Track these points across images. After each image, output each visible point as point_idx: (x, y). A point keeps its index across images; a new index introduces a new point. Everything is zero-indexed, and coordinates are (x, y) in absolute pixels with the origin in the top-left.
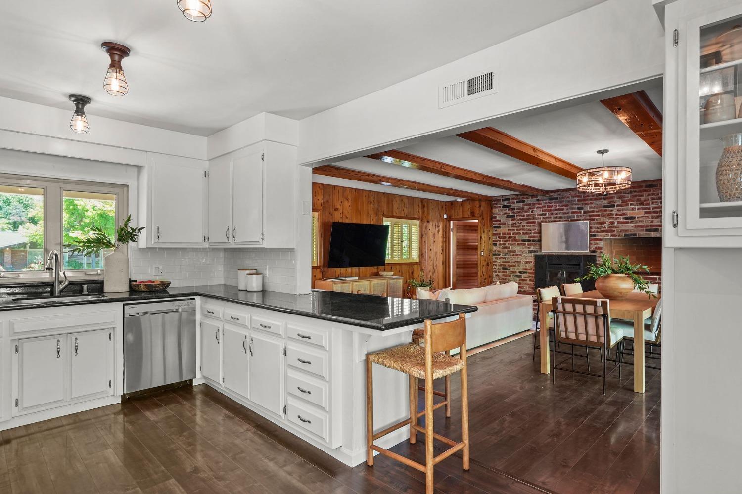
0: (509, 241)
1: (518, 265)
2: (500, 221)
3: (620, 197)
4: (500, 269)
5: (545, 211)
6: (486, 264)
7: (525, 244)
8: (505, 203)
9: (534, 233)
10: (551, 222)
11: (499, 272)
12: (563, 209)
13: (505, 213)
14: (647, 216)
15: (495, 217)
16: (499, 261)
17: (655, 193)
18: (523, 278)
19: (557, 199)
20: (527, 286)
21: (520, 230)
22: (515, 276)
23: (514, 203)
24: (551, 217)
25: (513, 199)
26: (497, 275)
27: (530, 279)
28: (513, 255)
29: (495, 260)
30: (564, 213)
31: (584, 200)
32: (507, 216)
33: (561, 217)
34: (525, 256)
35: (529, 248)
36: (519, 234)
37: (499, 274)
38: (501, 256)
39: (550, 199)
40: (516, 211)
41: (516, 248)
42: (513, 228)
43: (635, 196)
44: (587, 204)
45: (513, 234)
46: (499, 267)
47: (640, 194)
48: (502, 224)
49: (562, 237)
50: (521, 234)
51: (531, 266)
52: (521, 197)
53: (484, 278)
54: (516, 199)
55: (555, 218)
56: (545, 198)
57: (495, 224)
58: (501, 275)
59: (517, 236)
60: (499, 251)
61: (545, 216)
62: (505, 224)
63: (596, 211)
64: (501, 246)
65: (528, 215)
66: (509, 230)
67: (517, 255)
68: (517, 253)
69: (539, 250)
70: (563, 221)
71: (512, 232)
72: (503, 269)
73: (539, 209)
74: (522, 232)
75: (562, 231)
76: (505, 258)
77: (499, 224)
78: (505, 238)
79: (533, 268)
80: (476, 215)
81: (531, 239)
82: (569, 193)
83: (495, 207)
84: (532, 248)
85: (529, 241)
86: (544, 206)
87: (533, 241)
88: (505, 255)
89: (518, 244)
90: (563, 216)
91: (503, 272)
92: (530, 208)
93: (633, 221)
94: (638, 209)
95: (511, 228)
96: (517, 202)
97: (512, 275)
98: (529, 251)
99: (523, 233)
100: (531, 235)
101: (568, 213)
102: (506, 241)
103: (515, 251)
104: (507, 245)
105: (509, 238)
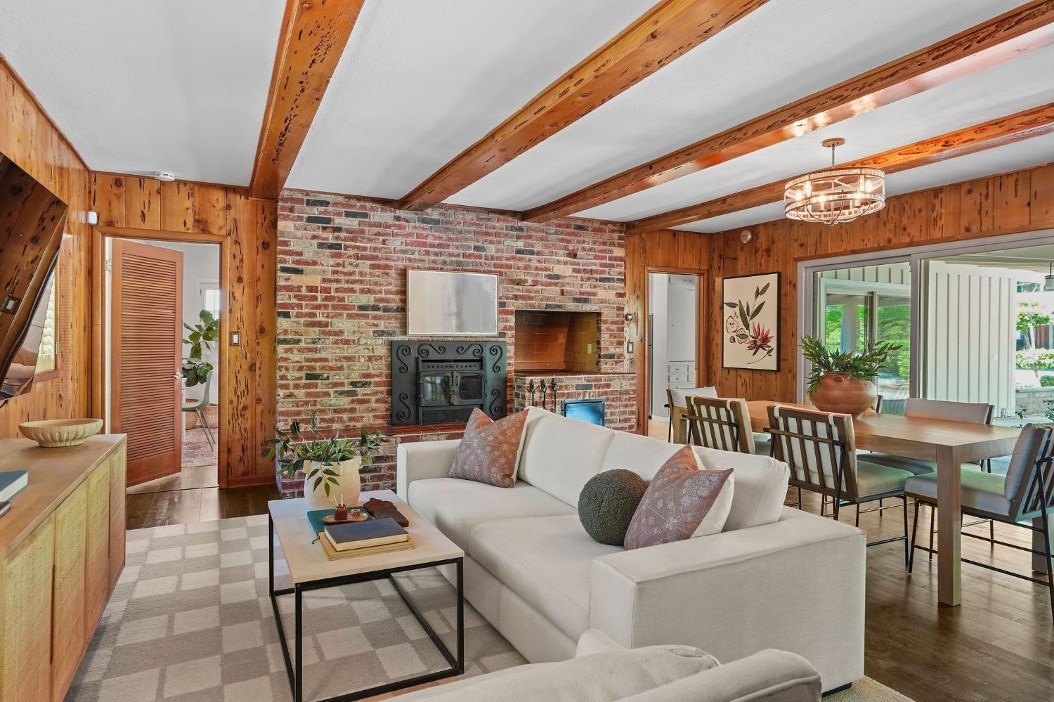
0: (326, 307)
1: (349, 367)
2: (300, 254)
3: (542, 239)
4: (300, 378)
5: (412, 244)
6: (245, 366)
7: (366, 317)
8: (316, 211)
9: (388, 292)
10: (425, 269)
11: (297, 386)
12: (448, 247)
13: (314, 237)
14: (576, 277)
15: (286, 243)
16: (296, 357)
17: (585, 239)
18: (359, 397)
19: (436, 222)
20: (371, 415)
21: (354, 282)
22: (341, 393)
23: (339, 214)
24: (424, 261)
25: (336, 204)
26: (290, 395)
27: (379, 396)
28: (336, 342)
29: (285, 355)
30: (450, 255)
31: (488, 234)
32: (321, 246)
33: (445, 263)
34: (366, 344)
35: (376, 325)
36: (352, 291)
37: (296, 392)
38: (302, 345)
39: (424, 221)
40: (343, 235)
41: (343, 324)
42: (336, 277)
43: (562, 240)
44: (491, 242)
45: (337, 290)
46: (297, 374)
47: (568, 238)
48: (307, 263)
49: (449, 304)
50: (355, 292)
51: (380, 368)
52: (359, 204)
53: (240, 407)
54: (344, 205)
55: (434, 262)
56: (413, 215)
57: (285, 261)
58: (301, 393)
59: (346, 295)
60: (296, 333)
61: (412, 257)
62: (315, 263)
63: (506, 259)
64: (302, 320)
65: (375, 249)
66: (324, 280)
67: (347, 342)
68: (346, 336)
69: (398, 331)
70: (447, 270)
71: (334, 286)
72: (309, 377)
73: (400, 238)
74: (357, 287)
75: (450, 290)
76: (315, 350)
77: (297, 262)
78: (315, 298)
79: (385, 371)
80: (214, 230)
81: (381, 305)
82: (460, 215)
83: (286, 218)
84: (382, 325)
85: (375, 308)
86: (410, 235)
87: (385, 310)
88: (314, 343)
89: (350, 316)
90: (448, 259)
91: (306, 386)
92: (378, 234)
93: (558, 283)
94: (566, 263)
95: (329, 276)
96: (348, 215)
97: (331, 391)
98: (374, 332)
99: (362, 291)
100: (379, 296)
101: (458, 255)
102: (318, 307)
103: (341, 332)
104: (320, 318)
105: (326, 299)
